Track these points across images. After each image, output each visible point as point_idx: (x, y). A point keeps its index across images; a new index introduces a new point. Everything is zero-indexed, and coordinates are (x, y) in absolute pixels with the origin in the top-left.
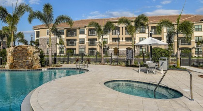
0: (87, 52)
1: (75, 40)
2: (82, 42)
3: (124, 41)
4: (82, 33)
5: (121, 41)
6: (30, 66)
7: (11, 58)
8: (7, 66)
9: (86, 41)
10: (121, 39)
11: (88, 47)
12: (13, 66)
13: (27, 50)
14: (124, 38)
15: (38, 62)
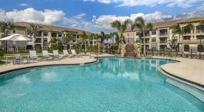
0: (158, 48)
1: (149, 39)
2: (154, 40)
3: (195, 38)
4: (154, 33)
5: (192, 38)
6: (135, 56)
7: (125, 51)
8: (122, 55)
9: (158, 40)
10: (192, 36)
11: (159, 44)
12: (126, 56)
13: (133, 46)
14: (195, 36)
15: (139, 53)
